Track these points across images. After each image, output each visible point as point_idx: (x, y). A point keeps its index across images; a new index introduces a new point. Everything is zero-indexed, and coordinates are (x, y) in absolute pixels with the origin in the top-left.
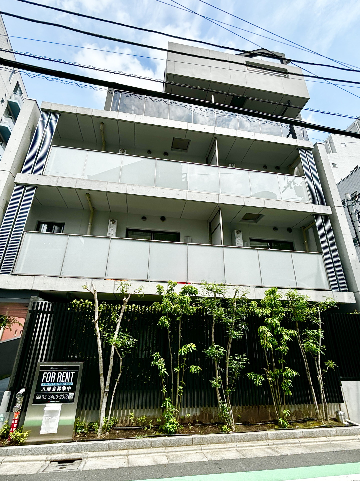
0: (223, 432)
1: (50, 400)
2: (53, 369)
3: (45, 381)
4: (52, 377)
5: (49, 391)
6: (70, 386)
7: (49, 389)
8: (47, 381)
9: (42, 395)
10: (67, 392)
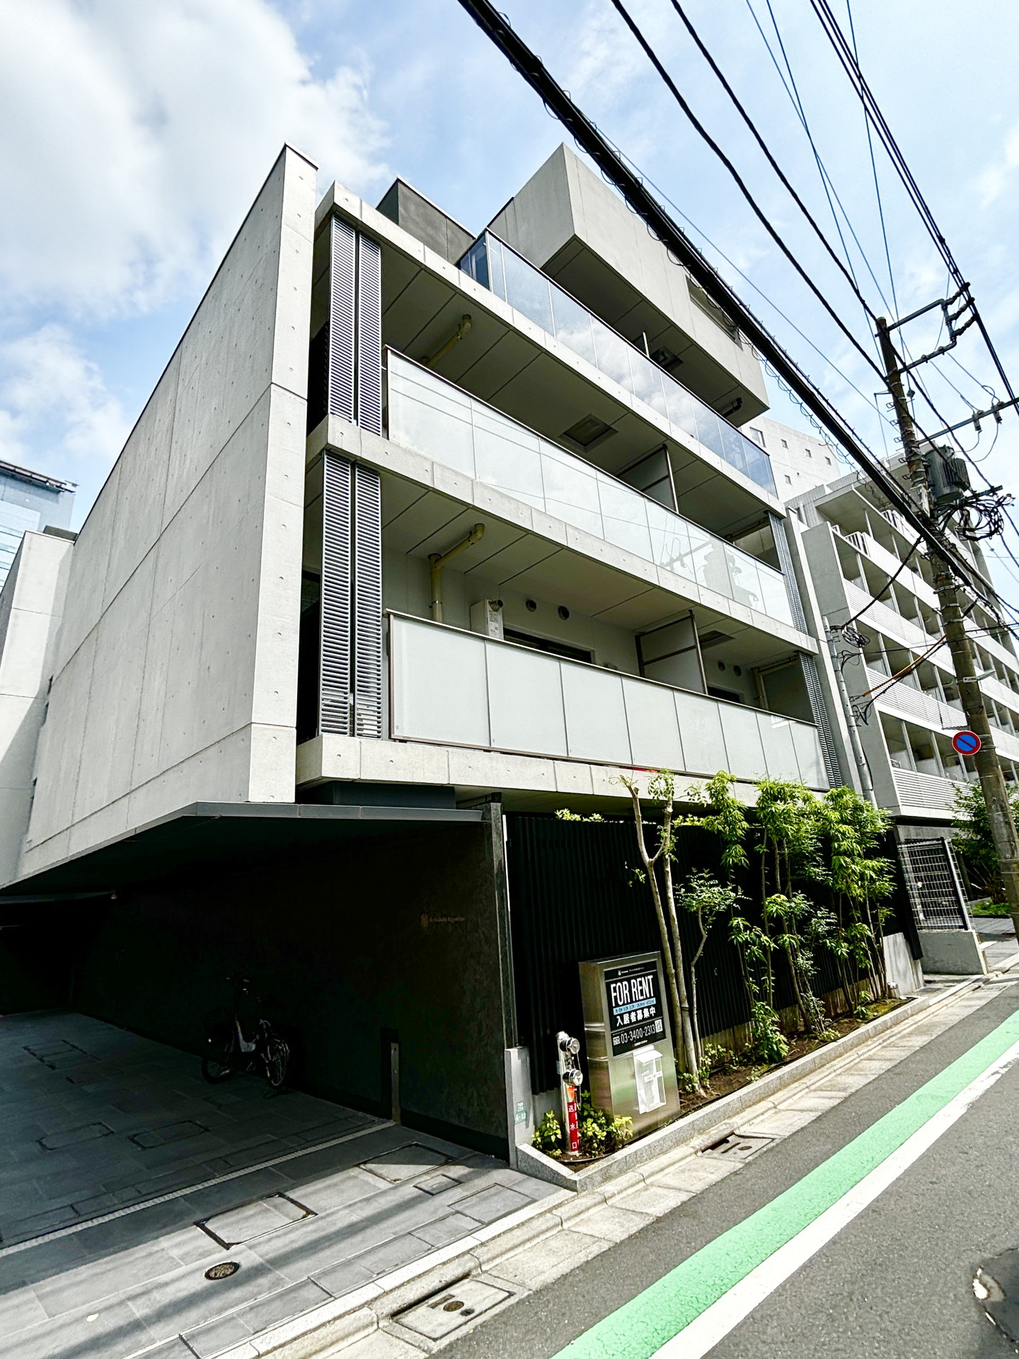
0: (825, 1042)
1: (633, 1043)
2: (623, 975)
3: (617, 1005)
4: (625, 992)
5: (628, 1025)
6: (653, 1006)
7: (626, 1021)
8: (620, 1003)
9: (620, 1035)
10: (650, 1021)
